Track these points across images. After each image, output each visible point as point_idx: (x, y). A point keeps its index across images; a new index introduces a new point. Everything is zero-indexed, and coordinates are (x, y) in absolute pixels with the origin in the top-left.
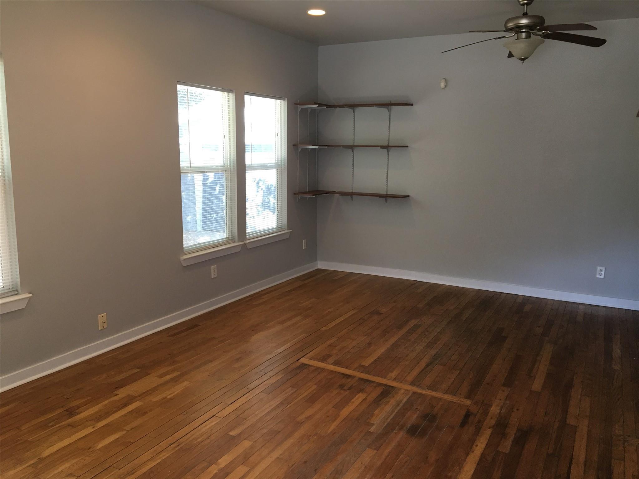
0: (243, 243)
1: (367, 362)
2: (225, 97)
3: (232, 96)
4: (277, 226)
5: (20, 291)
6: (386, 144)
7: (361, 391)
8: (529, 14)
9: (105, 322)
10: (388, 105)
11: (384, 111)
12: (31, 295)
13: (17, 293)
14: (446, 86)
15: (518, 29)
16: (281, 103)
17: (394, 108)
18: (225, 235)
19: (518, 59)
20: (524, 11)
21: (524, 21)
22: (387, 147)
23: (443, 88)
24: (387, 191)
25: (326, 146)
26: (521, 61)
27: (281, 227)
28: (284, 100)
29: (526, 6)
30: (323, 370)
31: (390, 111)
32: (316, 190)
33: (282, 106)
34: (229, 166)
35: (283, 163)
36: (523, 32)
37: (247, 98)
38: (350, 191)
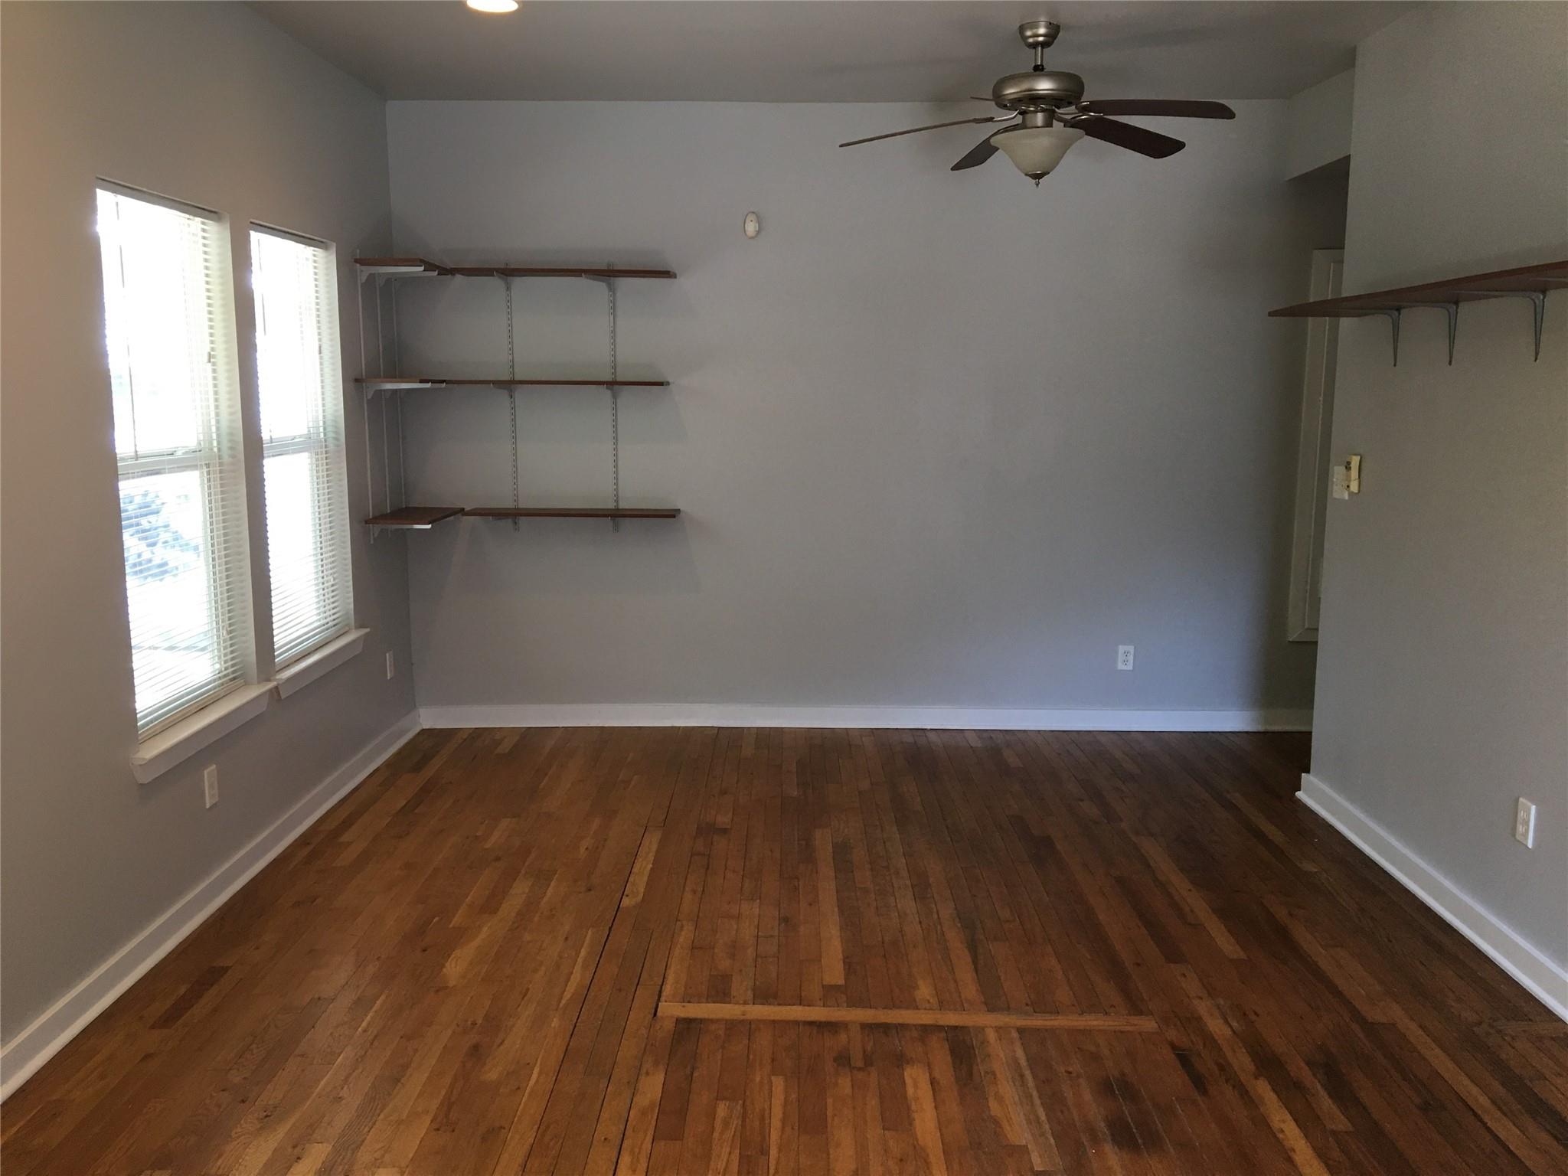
0: (273, 684)
1: (833, 974)
3: (223, 232)
4: (329, 621)
6: (608, 378)
8: (1047, 69)
10: (608, 274)
11: (599, 287)
14: (758, 232)
17: (624, 284)
19: (1026, 175)
20: (1036, 60)
21: (1043, 86)
23: (750, 237)
24: (617, 501)
26: (1034, 181)
27: (339, 625)
28: (330, 249)
29: (1040, 49)
31: (612, 289)
32: (404, 506)
33: (326, 268)
36: (1041, 110)
38: (509, 504)
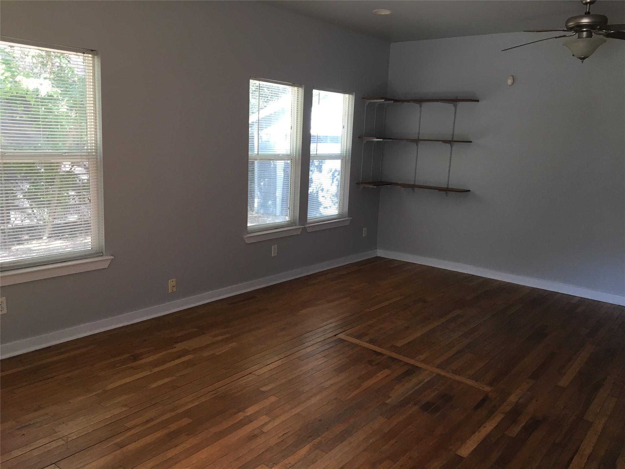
0: (303, 226)
1: (399, 344)
2: (294, 91)
3: (301, 91)
4: (339, 213)
5: (104, 253)
6: (450, 138)
7: (388, 367)
8: (592, 13)
9: (174, 286)
10: (454, 100)
11: (450, 106)
12: (113, 257)
13: (102, 254)
14: (513, 83)
15: (578, 28)
16: (349, 97)
17: (460, 104)
18: (287, 218)
19: (578, 58)
20: (586, 10)
21: (585, 21)
22: (451, 142)
23: (510, 86)
24: (448, 185)
25: (391, 139)
26: (581, 60)
27: (342, 214)
28: (352, 94)
29: (588, 5)
30: (357, 345)
31: (455, 106)
32: (379, 181)
33: (350, 101)
34: (295, 155)
35: (347, 154)
36: (584, 31)
37: (315, 92)
38: (412, 183)
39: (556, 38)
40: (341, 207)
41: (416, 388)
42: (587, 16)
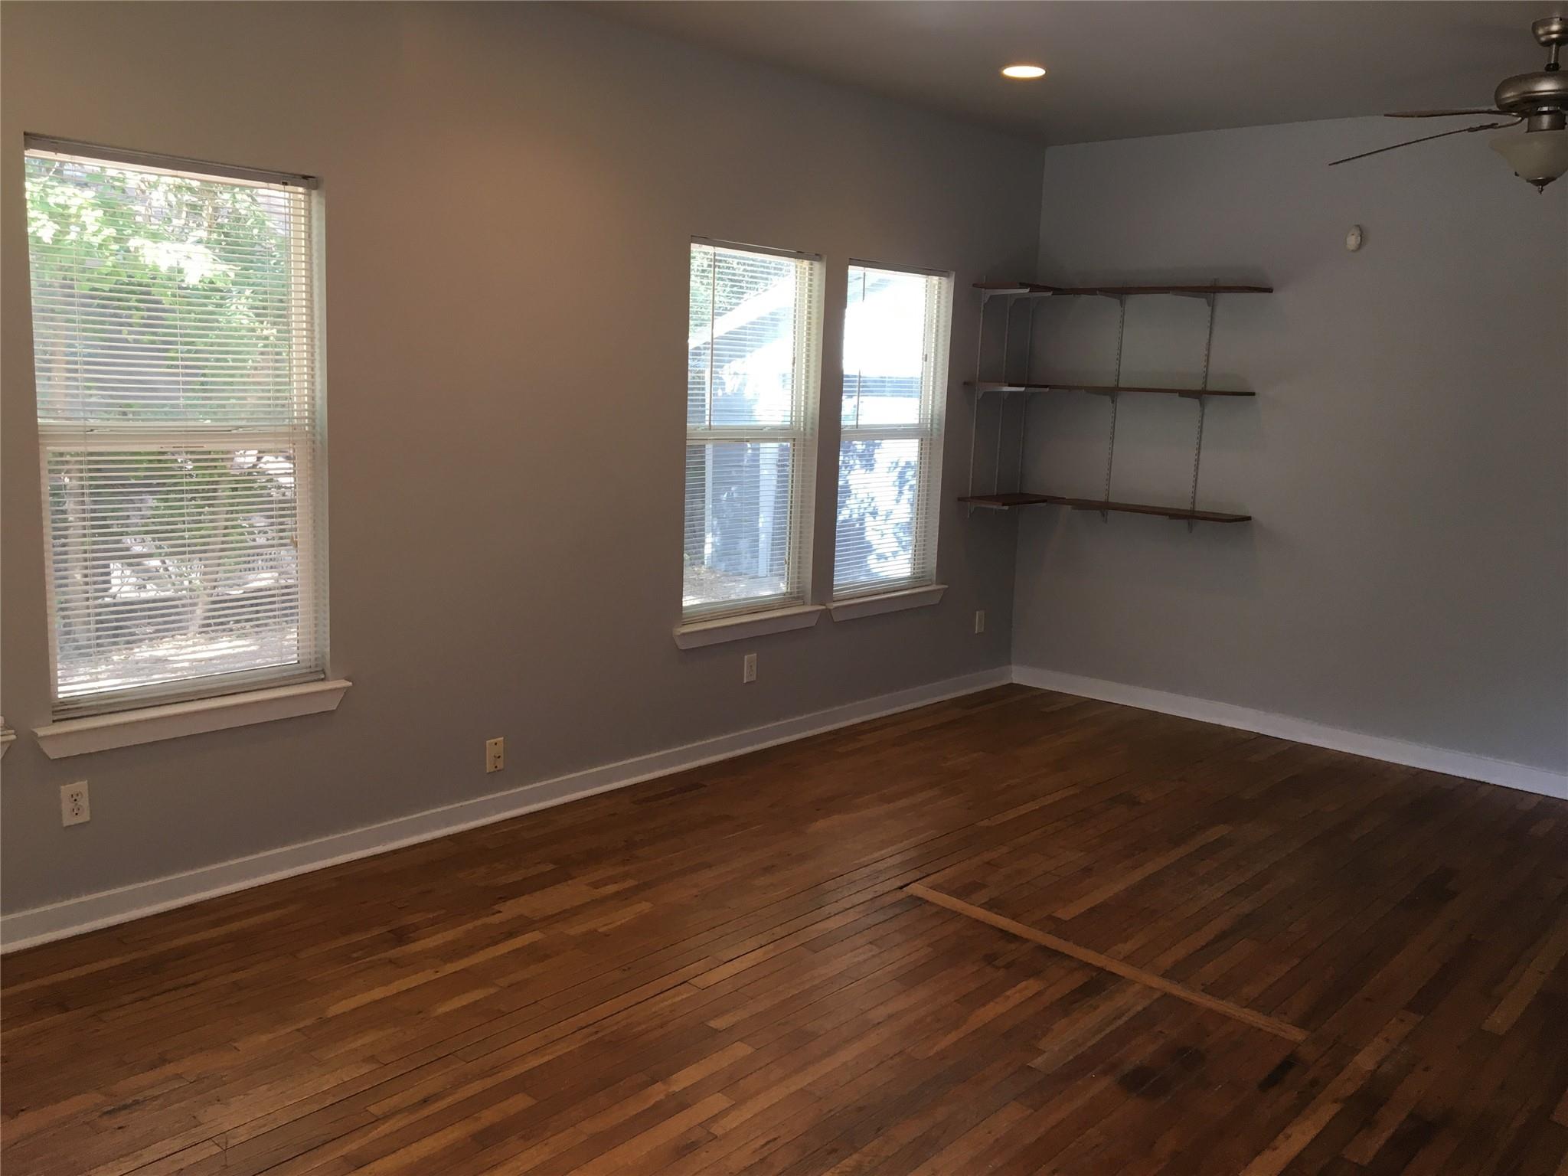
0: (824, 607)
1: (1066, 913)
2: (802, 270)
3: (819, 268)
4: (914, 574)
5: (328, 672)
6: (1197, 386)
7: (1036, 973)
8: (1563, 67)
9: (499, 757)
10: (1209, 290)
11: (1199, 303)
12: (351, 684)
13: (323, 676)
14: (1360, 246)
15: (1529, 106)
16: (940, 283)
17: (1223, 299)
18: (783, 587)
19: (1528, 181)
21: (1547, 87)
22: (1200, 395)
23: (1353, 251)
24: (1194, 503)
25: (1046, 387)
26: (1537, 188)
27: (923, 577)
28: (948, 276)
29: (1554, 46)
30: (956, 915)
31: (1212, 305)
32: (1018, 492)
33: (943, 292)
34: (802, 429)
35: (935, 426)
36: (1545, 113)
37: (854, 272)
38: (1101, 498)
39: (1471, 130)
40: (918, 559)
41: (1108, 1031)
42: (1553, 76)
